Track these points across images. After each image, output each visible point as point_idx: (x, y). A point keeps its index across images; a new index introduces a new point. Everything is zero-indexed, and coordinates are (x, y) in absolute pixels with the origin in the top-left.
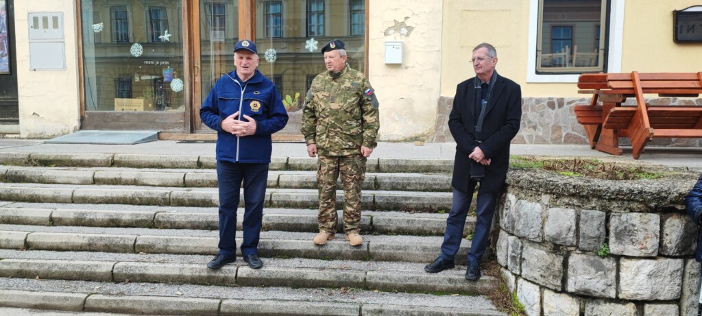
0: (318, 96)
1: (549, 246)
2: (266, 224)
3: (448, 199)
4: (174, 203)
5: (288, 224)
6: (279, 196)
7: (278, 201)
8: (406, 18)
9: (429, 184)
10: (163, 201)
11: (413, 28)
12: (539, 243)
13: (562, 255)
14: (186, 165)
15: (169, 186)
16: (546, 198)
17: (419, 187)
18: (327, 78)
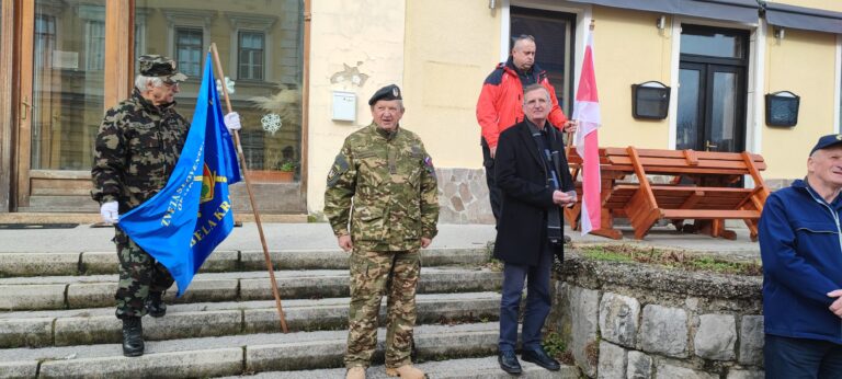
0: (366, 164)
1: (696, 362)
2: (254, 363)
3: (491, 303)
4: (63, 340)
5: (290, 360)
6: (256, 314)
7: (255, 323)
8: (360, 63)
9: (454, 283)
10: (37, 338)
11: (368, 77)
12: (682, 360)
13: (717, 372)
14: (55, 269)
15: (35, 310)
16: (692, 303)
17: (440, 287)
18: (374, 138)
